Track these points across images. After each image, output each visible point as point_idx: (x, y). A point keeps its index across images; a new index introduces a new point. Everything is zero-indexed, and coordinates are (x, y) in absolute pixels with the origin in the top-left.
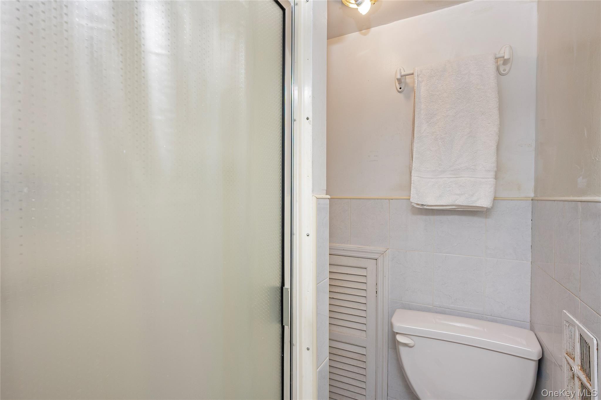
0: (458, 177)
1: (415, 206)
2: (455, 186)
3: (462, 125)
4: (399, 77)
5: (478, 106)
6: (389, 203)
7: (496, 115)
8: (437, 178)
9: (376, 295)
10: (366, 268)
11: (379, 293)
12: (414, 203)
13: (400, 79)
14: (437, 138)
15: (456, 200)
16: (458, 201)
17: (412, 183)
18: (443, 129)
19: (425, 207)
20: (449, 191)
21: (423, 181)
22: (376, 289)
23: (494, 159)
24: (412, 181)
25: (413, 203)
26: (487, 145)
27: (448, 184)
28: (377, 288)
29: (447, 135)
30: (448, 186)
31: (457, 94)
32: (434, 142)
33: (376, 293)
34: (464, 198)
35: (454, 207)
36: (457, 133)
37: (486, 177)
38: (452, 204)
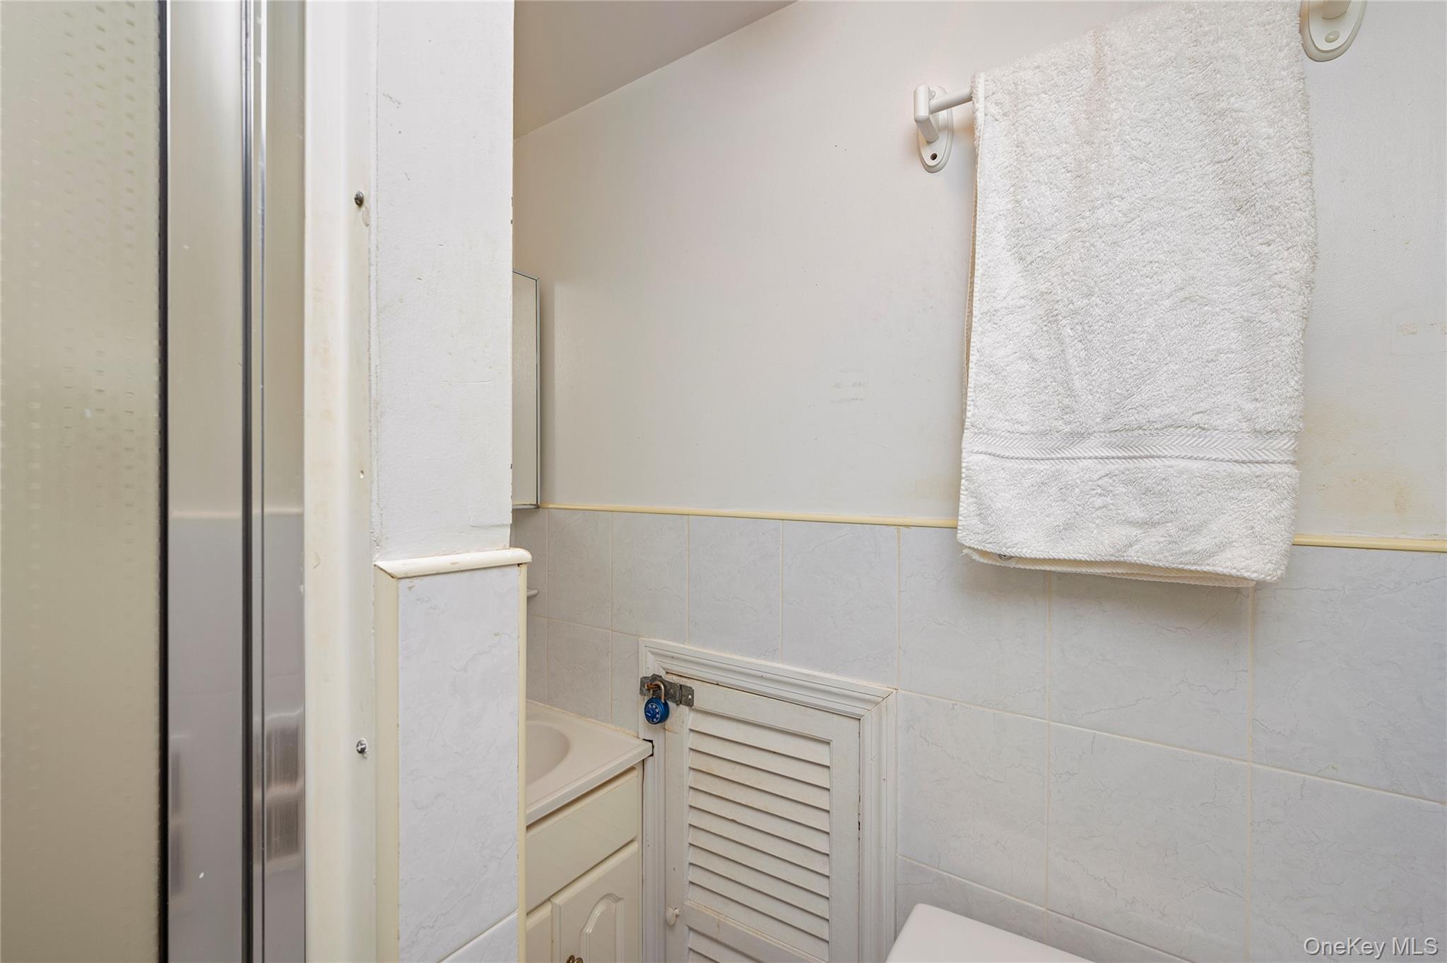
0: (1135, 457)
1: (976, 557)
2: (1124, 490)
3: (1151, 259)
4: (923, 112)
5: (1221, 182)
6: (899, 538)
7: (1302, 205)
8: (1058, 459)
9: (859, 833)
10: (829, 744)
11: (866, 826)
12: (969, 548)
13: (928, 119)
14: (1056, 312)
15: (1131, 546)
16: (1136, 547)
17: (963, 475)
18: (1075, 277)
19: (1012, 564)
20: (1100, 508)
21: (1003, 469)
22: (859, 814)
23: (1293, 383)
24: (963, 470)
25: (966, 547)
26: (1262, 331)
27: (1100, 482)
28: (861, 813)
29: (1094, 298)
30: (1099, 491)
31: (1134, 144)
32: (1045, 329)
33: (859, 829)
34: (1163, 539)
35: (1120, 571)
36: (1131, 291)
37: (1259, 459)
38: (1113, 559)
